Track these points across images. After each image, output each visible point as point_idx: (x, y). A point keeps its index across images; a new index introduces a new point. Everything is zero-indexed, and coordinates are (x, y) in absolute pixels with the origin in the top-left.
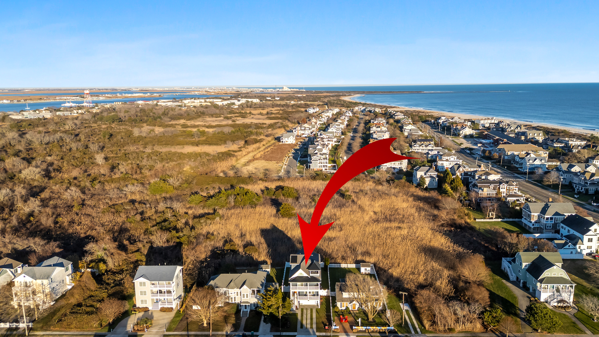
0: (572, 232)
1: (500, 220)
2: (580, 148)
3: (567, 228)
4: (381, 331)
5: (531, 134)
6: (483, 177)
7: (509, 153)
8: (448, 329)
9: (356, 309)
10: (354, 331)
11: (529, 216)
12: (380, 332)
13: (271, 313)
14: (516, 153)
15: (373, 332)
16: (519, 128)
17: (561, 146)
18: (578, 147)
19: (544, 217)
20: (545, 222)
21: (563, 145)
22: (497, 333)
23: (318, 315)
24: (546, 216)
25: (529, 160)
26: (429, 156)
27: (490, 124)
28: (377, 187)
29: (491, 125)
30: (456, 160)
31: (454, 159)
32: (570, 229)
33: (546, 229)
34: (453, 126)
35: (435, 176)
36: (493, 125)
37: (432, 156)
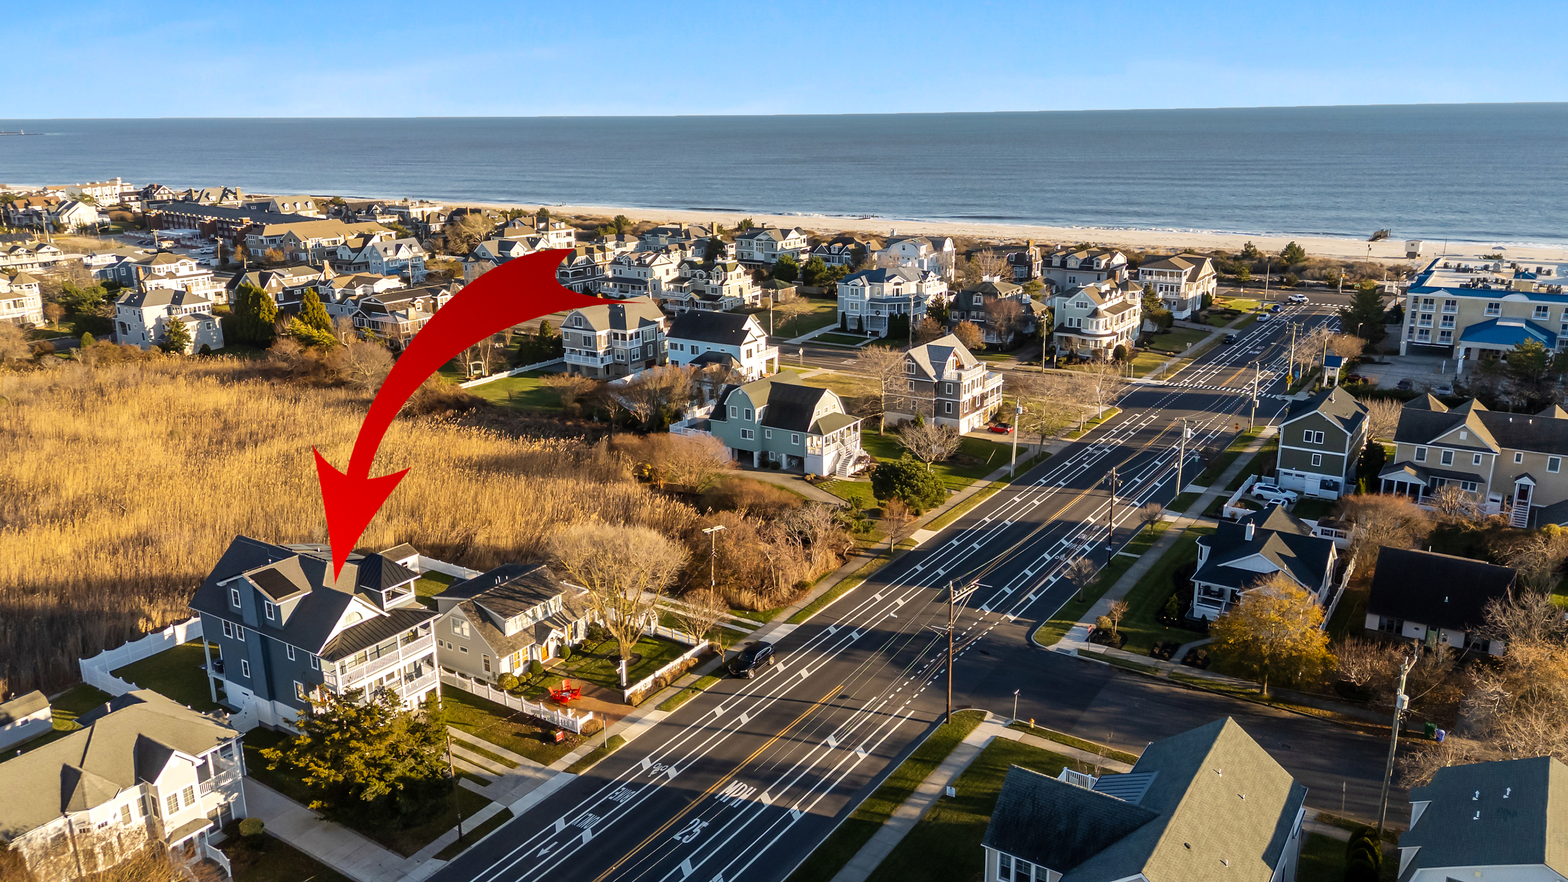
0: (704, 347)
1: (505, 375)
2: (442, 219)
3: (688, 343)
4: (691, 664)
5: (286, 205)
6: (359, 291)
7: (310, 244)
8: (796, 586)
9: (551, 656)
10: (636, 701)
11: (589, 341)
12: (691, 670)
13: (401, 779)
14: (325, 243)
15: (676, 677)
16: (231, 197)
17: (392, 220)
18: (439, 217)
19: (624, 337)
20: (628, 347)
21: (395, 218)
22: (862, 553)
23: (472, 729)
24: (629, 332)
25: (385, 250)
26: (94, 272)
27: (122, 195)
28: (26, 380)
29: (127, 198)
30: (195, 271)
31: (191, 269)
32: (695, 343)
33: (632, 362)
34: (14, 207)
35: (206, 313)
36: (133, 198)
37: (103, 273)
